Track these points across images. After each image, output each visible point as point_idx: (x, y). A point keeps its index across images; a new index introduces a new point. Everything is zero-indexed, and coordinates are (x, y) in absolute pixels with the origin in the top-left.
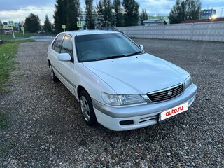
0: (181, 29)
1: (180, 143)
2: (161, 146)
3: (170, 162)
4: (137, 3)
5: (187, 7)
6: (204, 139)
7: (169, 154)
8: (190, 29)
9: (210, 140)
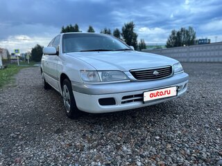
0: (177, 53)
1: (171, 129)
2: (148, 132)
3: (158, 145)
4: (135, 34)
5: (183, 37)
6: (200, 125)
7: (158, 138)
8: (186, 52)
9: (207, 125)
